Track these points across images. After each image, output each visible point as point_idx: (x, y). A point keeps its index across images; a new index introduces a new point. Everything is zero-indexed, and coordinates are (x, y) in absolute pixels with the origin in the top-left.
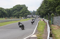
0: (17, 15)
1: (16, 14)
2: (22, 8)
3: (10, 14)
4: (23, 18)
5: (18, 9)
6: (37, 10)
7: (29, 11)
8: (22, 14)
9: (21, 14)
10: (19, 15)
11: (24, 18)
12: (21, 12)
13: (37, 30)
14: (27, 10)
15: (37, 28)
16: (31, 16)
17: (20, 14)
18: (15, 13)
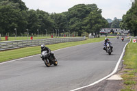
0: (78, 28)
1: (74, 26)
2: (88, 12)
3: (62, 25)
4: (90, 34)
5: (79, 15)
6: (123, 17)
7: (104, 19)
8: (88, 26)
9: (86, 25)
10: (81, 29)
11: (92, 35)
12: (86, 21)
13: (122, 64)
14: (101, 17)
15: (122, 59)
16: (109, 31)
17: (83, 25)
18: (72, 23)
